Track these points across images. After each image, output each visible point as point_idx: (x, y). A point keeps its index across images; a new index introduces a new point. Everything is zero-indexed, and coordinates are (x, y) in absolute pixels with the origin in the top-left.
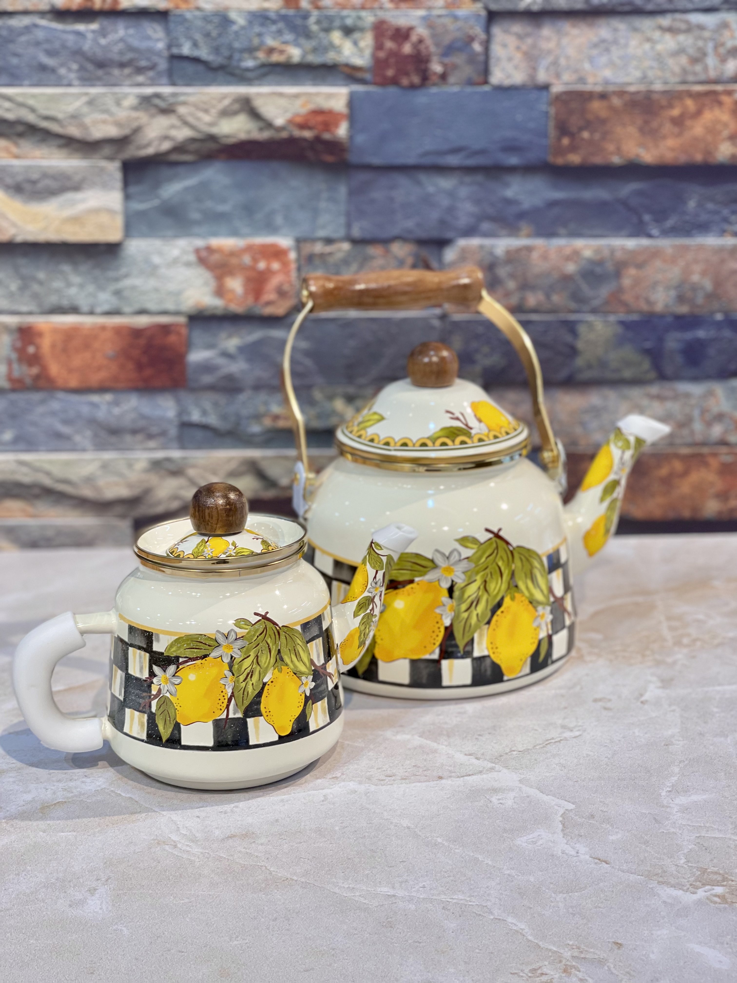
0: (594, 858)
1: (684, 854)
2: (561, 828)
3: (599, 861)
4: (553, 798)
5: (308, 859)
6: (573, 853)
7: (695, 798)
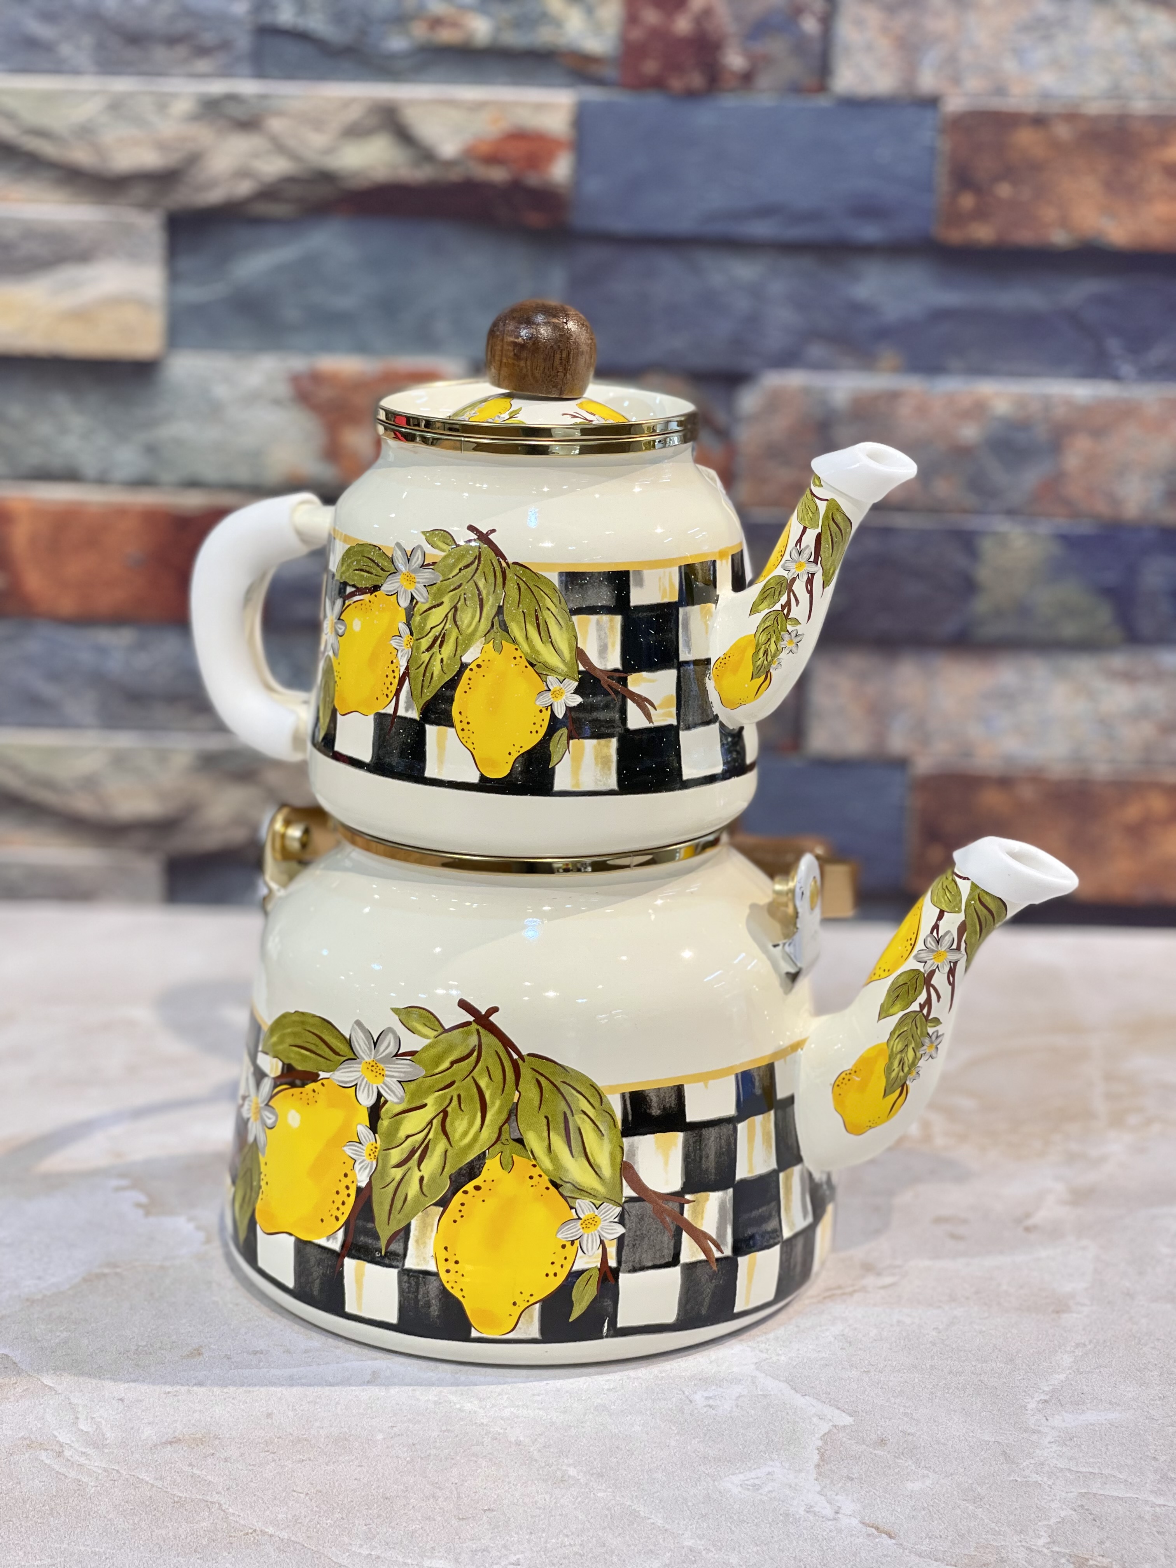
0: (868, 1525)
1: (1049, 1526)
2: (816, 1462)
3: (875, 1532)
4: (815, 1402)
5: (307, 1494)
6: (829, 1512)
7: (1090, 1417)
